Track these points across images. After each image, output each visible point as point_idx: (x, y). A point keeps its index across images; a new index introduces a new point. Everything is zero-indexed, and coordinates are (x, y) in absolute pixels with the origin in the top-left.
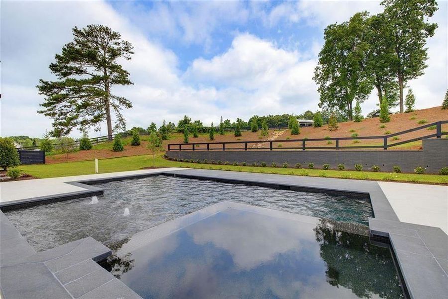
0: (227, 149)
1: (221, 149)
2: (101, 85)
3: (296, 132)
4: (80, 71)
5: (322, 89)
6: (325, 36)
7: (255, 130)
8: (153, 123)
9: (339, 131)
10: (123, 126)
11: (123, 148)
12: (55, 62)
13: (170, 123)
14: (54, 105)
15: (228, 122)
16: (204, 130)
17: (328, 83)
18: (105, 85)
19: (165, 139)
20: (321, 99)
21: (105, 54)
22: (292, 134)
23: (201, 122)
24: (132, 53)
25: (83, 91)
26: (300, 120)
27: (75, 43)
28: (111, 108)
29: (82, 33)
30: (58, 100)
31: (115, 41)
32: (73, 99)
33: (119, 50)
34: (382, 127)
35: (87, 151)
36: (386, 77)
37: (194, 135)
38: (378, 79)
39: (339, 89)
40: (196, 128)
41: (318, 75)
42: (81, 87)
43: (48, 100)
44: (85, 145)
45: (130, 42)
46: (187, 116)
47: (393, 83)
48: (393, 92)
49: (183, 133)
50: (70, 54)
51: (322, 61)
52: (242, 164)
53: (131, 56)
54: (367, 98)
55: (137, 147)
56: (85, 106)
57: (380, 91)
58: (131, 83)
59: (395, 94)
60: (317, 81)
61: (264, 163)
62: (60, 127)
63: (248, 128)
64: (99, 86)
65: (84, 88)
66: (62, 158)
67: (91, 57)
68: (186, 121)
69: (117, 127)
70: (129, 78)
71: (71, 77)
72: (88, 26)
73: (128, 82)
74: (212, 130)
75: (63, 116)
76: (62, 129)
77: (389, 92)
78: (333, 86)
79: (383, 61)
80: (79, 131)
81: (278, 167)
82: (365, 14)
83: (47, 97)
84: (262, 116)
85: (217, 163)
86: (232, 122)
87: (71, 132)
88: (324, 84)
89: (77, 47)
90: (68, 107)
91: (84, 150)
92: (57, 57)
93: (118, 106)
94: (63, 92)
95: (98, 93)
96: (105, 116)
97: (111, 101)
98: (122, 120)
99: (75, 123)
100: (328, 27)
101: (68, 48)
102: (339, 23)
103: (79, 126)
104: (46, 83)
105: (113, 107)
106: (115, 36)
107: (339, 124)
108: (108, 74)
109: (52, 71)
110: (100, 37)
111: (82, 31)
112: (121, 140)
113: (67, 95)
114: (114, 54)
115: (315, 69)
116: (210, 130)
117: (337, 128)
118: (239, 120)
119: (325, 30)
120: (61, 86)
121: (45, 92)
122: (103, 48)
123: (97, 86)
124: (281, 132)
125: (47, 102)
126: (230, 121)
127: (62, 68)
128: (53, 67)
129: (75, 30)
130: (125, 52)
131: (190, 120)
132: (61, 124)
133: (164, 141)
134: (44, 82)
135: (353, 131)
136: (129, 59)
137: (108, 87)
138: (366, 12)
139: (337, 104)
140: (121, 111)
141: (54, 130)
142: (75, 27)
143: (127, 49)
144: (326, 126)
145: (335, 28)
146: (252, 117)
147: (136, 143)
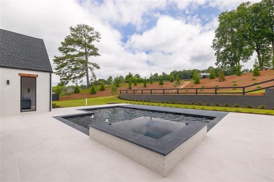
0: (153, 93)
1: (150, 93)
2: (84, 57)
3: (197, 82)
4: (73, 50)
5: (218, 54)
6: (219, 19)
7: (172, 81)
8: (110, 76)
9: (225, 82)
10: (95, 79)
11: (96, 92)
12: (61, 46)
13: (120, 76)
14: (60, 69)
15: (156, 75)
16: (141, 81)
17: (222, 50)
18: (86, 57)
19: (118, 87)
20: (217, 60)
21: (86, 40)
22: (195, 84)
23: (139, 75)
24: (100, 38)
25: (75, 61)
26: (202, 74)
27: (71, 35)
28: (89, 70)
29: (74, 29)
30: (62, 66)
31: (91, 32)
32: (70, 66)
33: (93, 37)
34: (253, 80)
35: (78, 94)
36: (263, 45)
37: (135, 84)
38: (257, 46)
39: (230, 53)
40: (136, 80)
41: (215, 45)
42: (74, 59)
43: (58, 67)
44: (77, 90)
45: (99, 32)
46: (131, 73)
47: (268, 49)
48: (268, 54)
49: (128, 83)
50: (69, 41)
51: (217, 36)
52: (161, 102)
53: (100, 40)
54: (250, 59)
55: (103, 91)
56: (76, 69)
57: (259, 54)
58: (100, 55)
59: (270, 56)
60: (215, 48)
61: (173, 101)
62: (63, 81)
63: (168, 79)
64: (83, 57)
65: (75, 59)
66: (66, 97)
67: (79, 43)
68: (130, 76)
69: (92, 80)
70: (98, 52)
71: (69, 53)
72: (77, 25)
73: (98, 55)
74: (145, 81)
75: (64, 75)
76: (64, 82)
77: (266, 54)
78: (226, 51)
79: (260, 34)
80: (72, 82)
81: (182, 104)
82: (248, 3)
83: (57, 65)
84: (179, 71)
85: (147, 101)
86: (159, 75)
87: (68, 83)
88: (219, 50)
89: (72, 37)
90: (67, 69)
91: (76, 93)
92: (62, 43)
93: (92, 68)
94: (65, 62)
95: (82, 62)
96: (86, 74)
97: (89, 65)
98: (94, 76)
99: (71, 79)
100: (222, 13)
101: (67, 38)
102: (229, 11)
103: (72, 80)
104: (57, 58)
105: (90, 69)
106: (91, 29)
107: (226, 77)
108: (87, 51)
109: (59, 51)
110: (83, 31)
111: (75, 28)
112: (95, 87)
113: (67, 63)
114: (91, 39)
115: (213, 40)
116: (144, 81)
117: (224, 80)
118: (164, 74)
119: (220, 15)
120: (64, 59)
121: (56, 63)
122: (85, 36)
123: (82, 58)
124: (188, 82)
125: (57, 67)
126: (157, 74)
127: (64, 49)
128: (60, 49)
129: (71, 28)
130: (96, 38)
131: (133, 75)
132: (64, 79)
133: (118, 88)
134: (56, 57)
135: (234, 82)
136: (98, 41)
137: (87, 58)
138: (248, 2)
139: (228, 63)
140: (94, 71)
141: (60, 82)
142: (71, 27)
143: (97, 36)
144: (217, 79)
145: (226, 14)
146: (172, 72)
147: (102, 89)
